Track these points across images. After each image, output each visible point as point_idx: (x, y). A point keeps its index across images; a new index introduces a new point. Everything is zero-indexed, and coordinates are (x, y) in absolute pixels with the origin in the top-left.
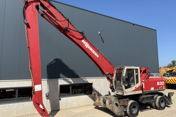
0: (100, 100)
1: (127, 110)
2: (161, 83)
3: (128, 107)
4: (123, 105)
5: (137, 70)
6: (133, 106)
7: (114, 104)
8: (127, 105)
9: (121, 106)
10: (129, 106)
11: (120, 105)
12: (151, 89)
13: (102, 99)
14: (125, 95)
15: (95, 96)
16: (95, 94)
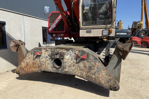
0: (38, 56)
15: (17, 51)
16: (19, 45)
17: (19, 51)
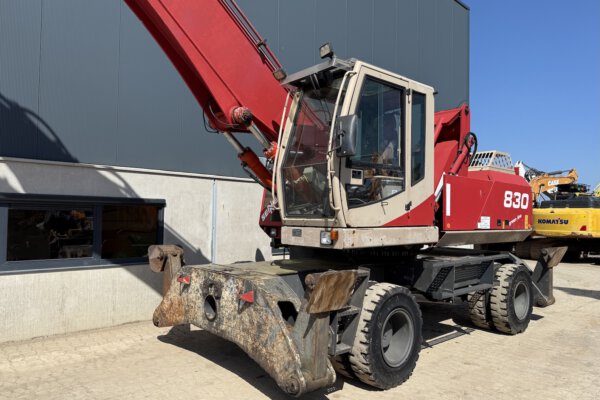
0: (187, 287)
1: (357, 343)
2: (518, 200)
3: (362, 325)
4: (333, 314)
5: (419, 98)
6: (388, 318)
7: (267, 305)
8: (353, 309)
9: (314, 317)
10: (366, 315)
11: (313, 310)
12: (480, 226)
13: (197, 283)
14: (348, 246)
15: (163, 270)
16: (166, 258)
17: (165, 272)
